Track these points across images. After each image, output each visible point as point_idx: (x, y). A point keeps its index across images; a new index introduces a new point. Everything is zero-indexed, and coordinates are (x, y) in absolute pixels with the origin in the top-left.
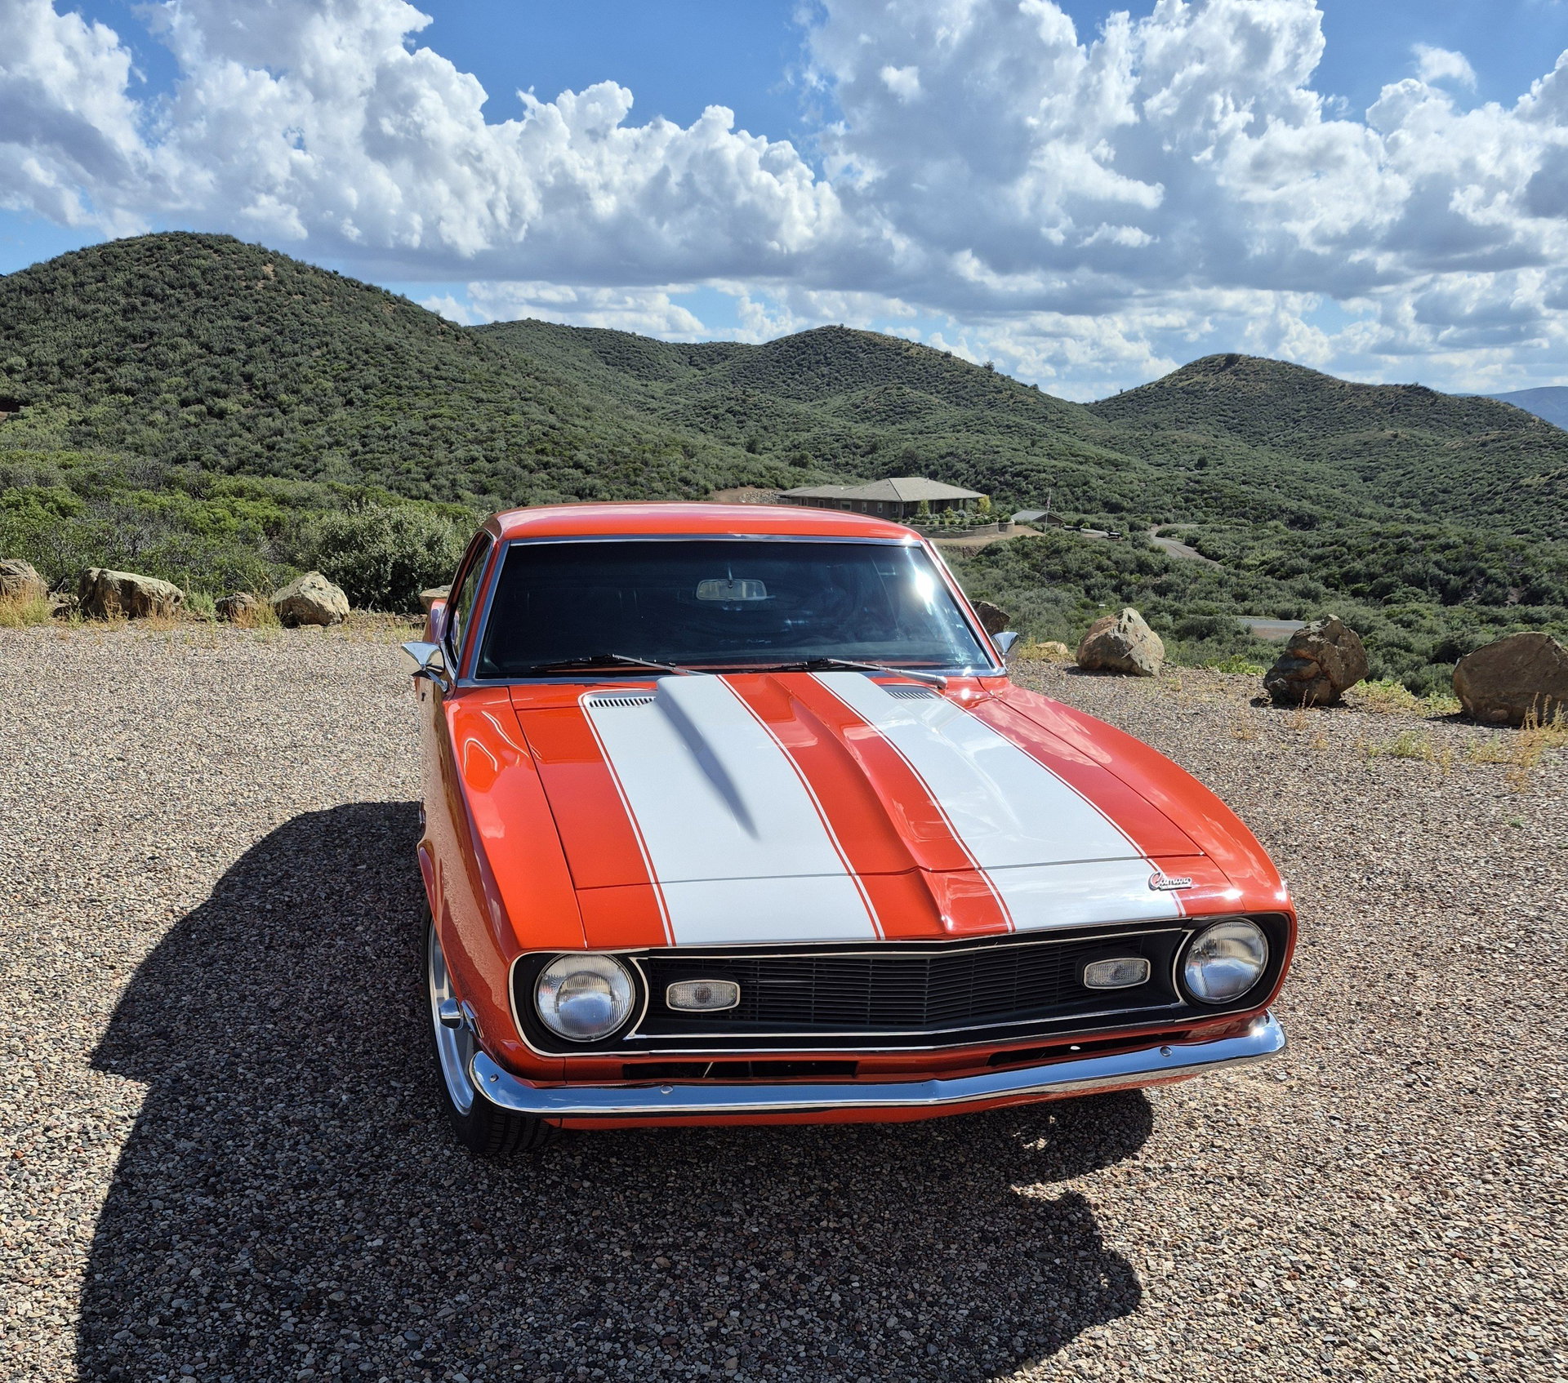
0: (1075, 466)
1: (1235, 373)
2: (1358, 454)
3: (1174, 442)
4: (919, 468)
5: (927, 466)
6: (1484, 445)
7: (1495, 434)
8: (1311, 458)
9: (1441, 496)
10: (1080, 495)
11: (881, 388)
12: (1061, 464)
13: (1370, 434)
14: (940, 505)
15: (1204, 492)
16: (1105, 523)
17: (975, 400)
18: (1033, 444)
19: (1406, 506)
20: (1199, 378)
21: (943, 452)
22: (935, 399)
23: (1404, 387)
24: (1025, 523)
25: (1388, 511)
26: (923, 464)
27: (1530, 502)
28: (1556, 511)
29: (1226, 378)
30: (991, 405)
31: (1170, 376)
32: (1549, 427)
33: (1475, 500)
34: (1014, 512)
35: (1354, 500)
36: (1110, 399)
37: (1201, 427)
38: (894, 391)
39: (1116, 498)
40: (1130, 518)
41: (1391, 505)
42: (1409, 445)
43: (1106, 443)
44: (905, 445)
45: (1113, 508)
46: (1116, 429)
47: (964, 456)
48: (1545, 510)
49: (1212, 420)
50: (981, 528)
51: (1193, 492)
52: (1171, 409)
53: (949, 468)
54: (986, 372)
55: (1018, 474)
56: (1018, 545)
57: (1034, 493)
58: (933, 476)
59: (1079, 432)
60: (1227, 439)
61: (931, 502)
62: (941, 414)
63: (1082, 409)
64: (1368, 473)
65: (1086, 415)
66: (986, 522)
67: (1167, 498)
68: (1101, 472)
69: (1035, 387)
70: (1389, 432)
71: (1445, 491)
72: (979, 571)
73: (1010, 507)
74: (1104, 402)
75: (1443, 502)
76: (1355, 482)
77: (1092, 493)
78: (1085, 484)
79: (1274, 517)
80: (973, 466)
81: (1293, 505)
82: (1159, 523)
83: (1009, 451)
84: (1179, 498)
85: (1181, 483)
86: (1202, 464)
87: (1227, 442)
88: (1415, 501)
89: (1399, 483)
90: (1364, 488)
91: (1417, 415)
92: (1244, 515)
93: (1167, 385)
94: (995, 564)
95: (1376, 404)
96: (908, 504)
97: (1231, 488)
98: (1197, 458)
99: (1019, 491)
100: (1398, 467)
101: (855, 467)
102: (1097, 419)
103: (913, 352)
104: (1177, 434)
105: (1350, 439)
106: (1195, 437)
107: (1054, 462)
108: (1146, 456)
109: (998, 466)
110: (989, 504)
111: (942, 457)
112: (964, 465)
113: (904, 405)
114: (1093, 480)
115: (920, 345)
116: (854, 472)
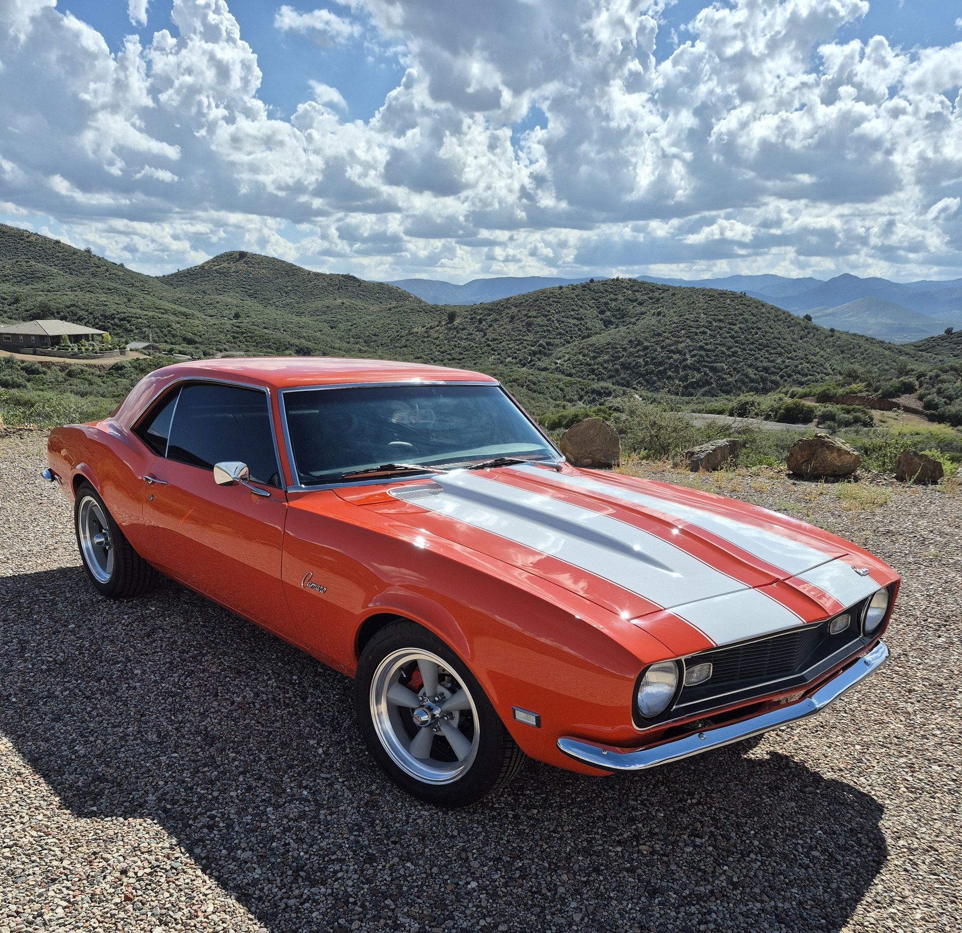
0: (160, 316)
1: (246, 263)
2: (325, 313)
3: (218, 302)
4: (53, 314)
5: (58, 313)
6: (390, 309)
7: (394, 304)
8: (300, 314)
9: (374, 338)
10: (166, 333)
11: (15, 260)
12: (151, 314)
13: (328, 302)
14: (76, 338)
15: (243, 333)
16: (188, 351)
17: (83, 271)
18: (129, 301)
19: (357, 343)
20: (225, 265)
21: (69, 303)
22: (54, 270)
23: (342, 276)
24: (137, 350)
25: (348, 346)
26: (55, 311)
27: (419, 341)
28: (433, 347)
29: (241, 266)
30: (94, 275)
31: (207, 262)
32: (420, 301)
33: (391, 340)
34: (127, 343)
35: (329, 339)
36: (172, 275)
37: (232, 294)
38: (24, 263)
39: (190, 336)
40: (202, 347)
41: (349, 343)
42: (351, 308)
43: (175, 301)
44: (39, 299)
45: (190, 342)
46: (180, 293)
47: (83, 307)
48: (427, 346)
49: (237, 290)
50: (107, 354)
51: (237, 333)
52: (211, 282)
53: (75, 314)
54: (86, 254)
55: (123, 319)
56: (135, 364)
57: (136, 331)
58: (63, 318)
59: (156, 294)
60: (249, 302)
61: (69, 336)
62: (60, 280)
63: (156, 280)
64: (332, 324)
65: (159, 284)
66: (110, 349)
67: (222, 336)
68: (177, 319)
69: (122, 265)
70: (339, 301)
71: (375, 335)
72: (112, 380)
73: (123, 340)
74: (168, 276)
75: (375, 341)
76: (327, 330)
77: (174, 332)
78: (169, 326)
79: (287, 349)
80: (91, 313)
81: (296, 341)
82: (221, 351)
83: (114, 305)
84: (229, 336)
85: (228, 327)
86: (237, 316)
87: (250, 304)
88: (361, 340)
89: (350, 330)
90: (331, 332)
91: (352, 292)
92: (269, 347)
93: (206, 268)
94: (122, 376)
95: (330, 285)
96: (53, 337)
97: (259, 331)
98: (233, 312)
99: (126, 329)
100: (348, 321)
101: (5, 312)
102: (167, 287)
103: (32, 238)
104: (219, 298)
105: (319, 304)
106: (230, 300)
107: (146, 313)
108: (201, 309)
109: (108, 314)
110: (110, 338)
111: (68, 307)
112: (84, 313)
113: (32, 273)
114: (173, 324)
115: (36, 234)
116: (5, 315)
